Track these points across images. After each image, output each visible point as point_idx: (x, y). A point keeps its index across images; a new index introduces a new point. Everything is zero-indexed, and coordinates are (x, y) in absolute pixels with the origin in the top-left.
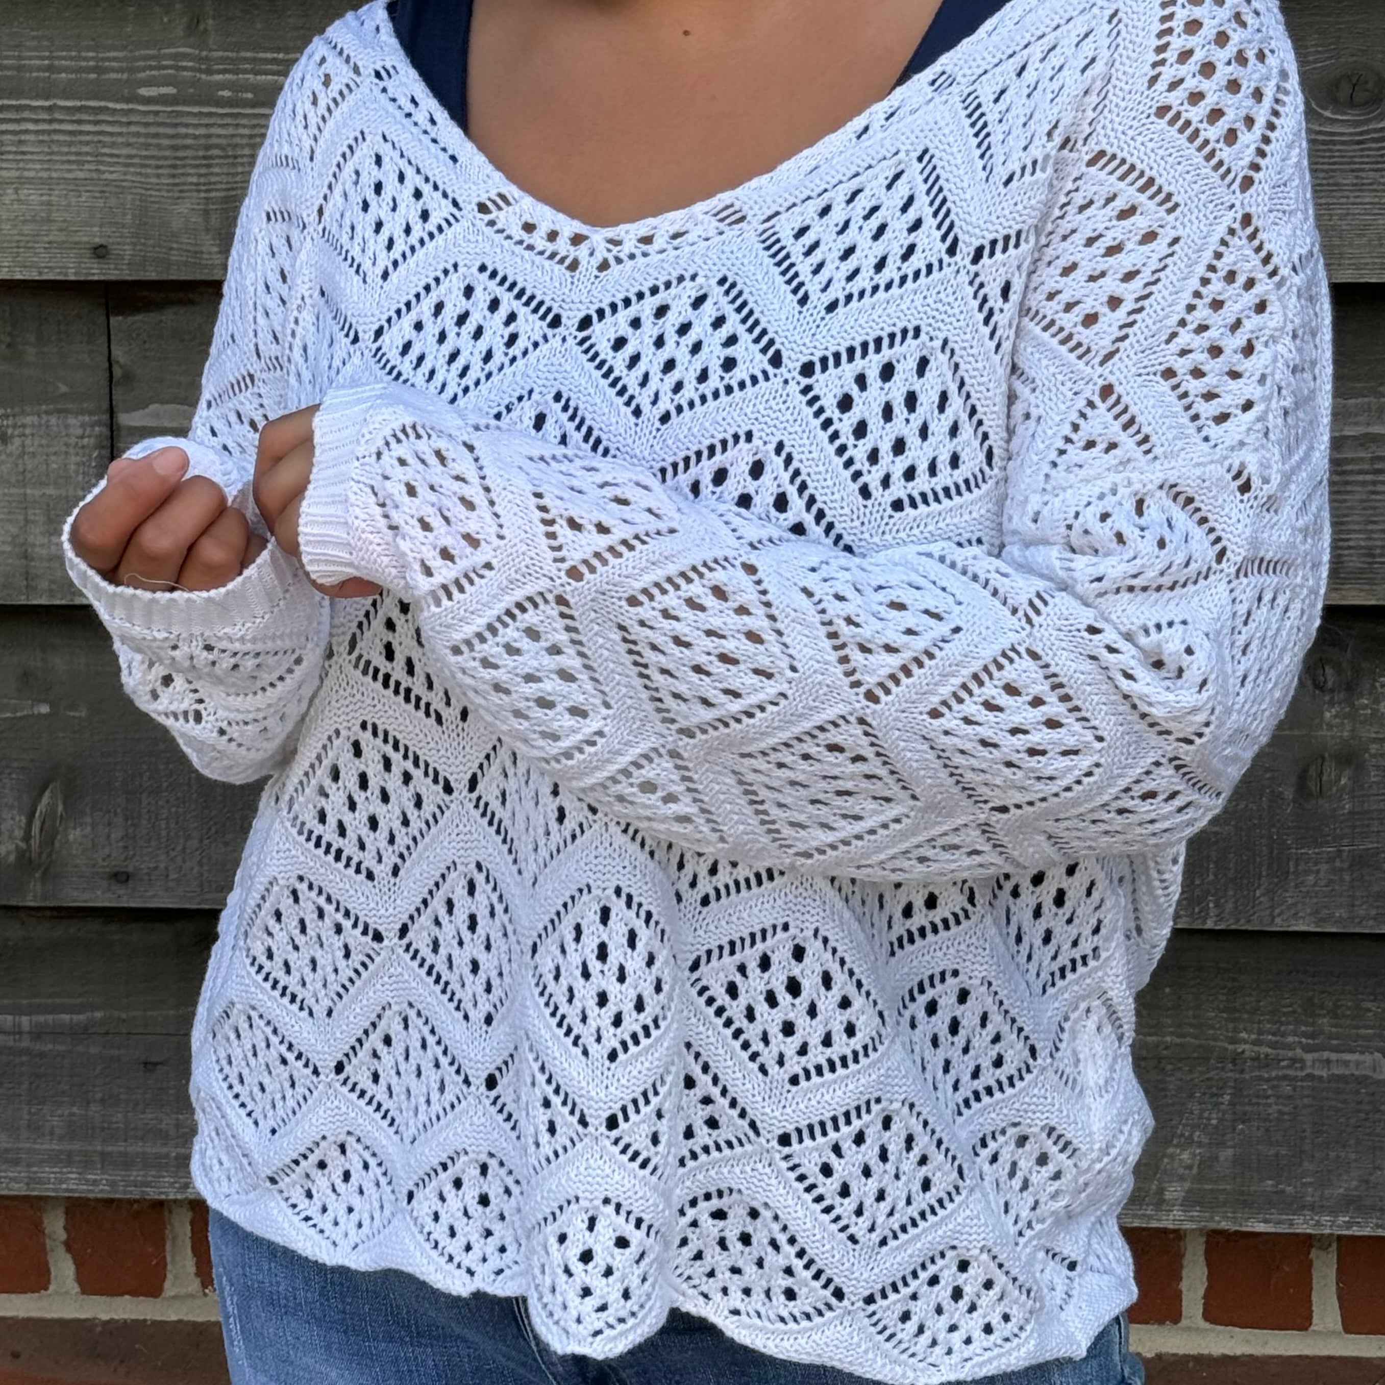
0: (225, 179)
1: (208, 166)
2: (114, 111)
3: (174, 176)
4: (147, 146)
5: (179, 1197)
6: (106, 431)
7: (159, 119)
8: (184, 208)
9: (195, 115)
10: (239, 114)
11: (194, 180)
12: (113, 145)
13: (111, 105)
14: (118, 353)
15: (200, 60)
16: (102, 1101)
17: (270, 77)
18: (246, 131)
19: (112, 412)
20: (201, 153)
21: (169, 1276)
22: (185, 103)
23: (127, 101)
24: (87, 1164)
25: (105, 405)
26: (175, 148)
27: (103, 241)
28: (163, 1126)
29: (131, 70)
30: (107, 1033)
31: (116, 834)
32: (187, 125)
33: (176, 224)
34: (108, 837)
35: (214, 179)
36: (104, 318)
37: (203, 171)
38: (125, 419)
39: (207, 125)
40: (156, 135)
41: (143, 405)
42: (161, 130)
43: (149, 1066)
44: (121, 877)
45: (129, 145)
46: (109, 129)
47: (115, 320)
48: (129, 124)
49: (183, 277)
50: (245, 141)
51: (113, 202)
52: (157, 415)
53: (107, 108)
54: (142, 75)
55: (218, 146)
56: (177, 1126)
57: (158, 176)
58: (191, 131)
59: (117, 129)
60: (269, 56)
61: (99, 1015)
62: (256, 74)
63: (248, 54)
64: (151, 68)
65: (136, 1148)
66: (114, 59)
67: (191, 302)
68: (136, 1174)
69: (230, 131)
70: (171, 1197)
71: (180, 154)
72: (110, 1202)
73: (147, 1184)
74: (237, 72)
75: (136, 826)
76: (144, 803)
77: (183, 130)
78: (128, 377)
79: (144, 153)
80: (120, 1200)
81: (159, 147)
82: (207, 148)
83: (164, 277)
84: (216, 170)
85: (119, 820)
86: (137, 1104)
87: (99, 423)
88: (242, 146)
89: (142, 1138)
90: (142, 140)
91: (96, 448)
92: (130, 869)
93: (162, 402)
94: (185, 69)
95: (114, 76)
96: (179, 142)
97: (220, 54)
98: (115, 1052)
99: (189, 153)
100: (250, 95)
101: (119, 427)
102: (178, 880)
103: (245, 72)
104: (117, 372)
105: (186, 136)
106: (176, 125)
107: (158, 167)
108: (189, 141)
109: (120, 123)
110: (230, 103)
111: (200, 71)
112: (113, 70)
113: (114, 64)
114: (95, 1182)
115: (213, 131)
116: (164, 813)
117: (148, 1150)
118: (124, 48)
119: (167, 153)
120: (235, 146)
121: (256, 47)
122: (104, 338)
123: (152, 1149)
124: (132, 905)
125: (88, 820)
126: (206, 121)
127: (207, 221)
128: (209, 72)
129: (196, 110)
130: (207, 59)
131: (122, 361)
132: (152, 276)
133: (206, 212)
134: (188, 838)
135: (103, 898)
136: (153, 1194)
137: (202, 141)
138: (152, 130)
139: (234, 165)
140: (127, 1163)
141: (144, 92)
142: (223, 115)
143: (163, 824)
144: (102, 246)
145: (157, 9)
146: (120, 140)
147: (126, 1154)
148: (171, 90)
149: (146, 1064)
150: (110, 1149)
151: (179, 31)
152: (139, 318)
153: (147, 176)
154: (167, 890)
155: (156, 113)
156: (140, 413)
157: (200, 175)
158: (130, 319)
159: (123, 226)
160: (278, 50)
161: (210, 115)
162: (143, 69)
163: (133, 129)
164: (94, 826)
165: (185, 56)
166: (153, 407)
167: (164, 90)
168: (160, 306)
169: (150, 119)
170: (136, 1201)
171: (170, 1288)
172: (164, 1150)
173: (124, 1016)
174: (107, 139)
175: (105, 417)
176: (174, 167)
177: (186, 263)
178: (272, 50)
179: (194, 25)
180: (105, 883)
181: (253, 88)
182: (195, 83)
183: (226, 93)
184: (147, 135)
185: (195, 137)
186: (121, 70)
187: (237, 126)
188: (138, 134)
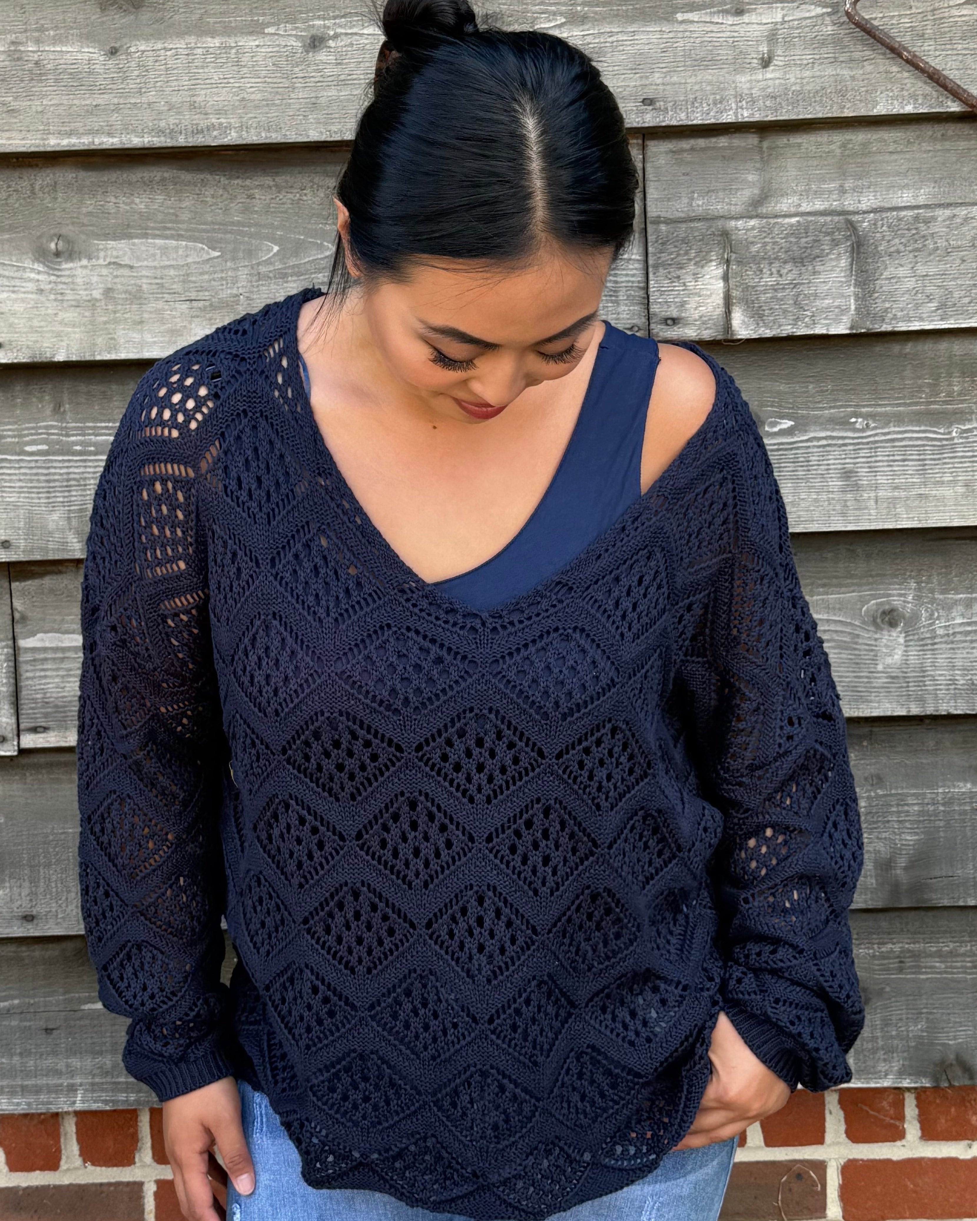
0: (80, 498)
1: (69, 491)
2: (10, 461)
3: (48, 498)
4: (31, 481)
5: (70, 1109)
6: (11, 651)
7: (38, 465)
8: (55, 516)
9: (60, 461)
10: (85, 461)
11: (61, 499)
12: (10, 481)
13: (9, 457)
14: (17, 604)
15: (62, 428)
16: (21, 1054)
17: (104, 438)
18: (91, 470)
19: (14, 639)
20: (65, 484)
21: (64, 1157)
22: (54, 454)
23: (19, 454)
24: (12, 1093)
25: (10, 636)
26: (48, 481)
27: (7, 538)
28: (59, 1067)
29: (20, 436)
30: (22, 1013)
31: (25, 892)
32: (55, 468)
33: (51, 526)
34: (20, 895)
35: (73, 499)
36: (7, 584)
37: (66, 494)
38: (23, 643)
39: (67, 467)
40: (37, 474)
41: (33, 634)
42: (40, 471)
43: (48, 1031)
44: (29, 918)
45: (20, 480)
46: (8, 471)
47: (15, 585)
48: (20, 468)
49: (57, 557)
50: (91, 475)
51: (12, 515)
52: (42, 640)
53: (6, 460)
54: (27, 439)
55: (74, 479)
56: (68, 1066)
57: (39, 498)
58: (58, 471)
59: (12, 471)
60: (103, 425)
61: (16, 1002)
62: (96, 435)
63: (91, 424)
64: (32, 434)
65: (42, 1081)
66: (9, 430)
67: (60, 572)
68: (43, 1097)
69: (82, 470)
70: (65, 1110)
71: (52, 485)
72: (26, 1115)
73: (50, 1103)
74: (84, 435)
75: (37, 887)
76: (42, 871)
77: (53, 471)
78: (24, 618)
79: (30, 485)
80: (33, 1114)
81: (38, 481)
82: (68, 480)
83: (45, 558)
84: (74, 493)
85: (27, 884)
86: (41, 1055)
87: (7, 646)
88: (89, 479)
89: (47, 1075)
90: (28, 477)
91: (5, 661)
92: (34, 913)
93: (46, 632)
94: (53, 434)
95: (9, 440)
96: (52, 477)
97: (74, 425)
98: (28, 1024)
99: (57, 484)
100: (92, 449)
101: (19, 649)
102: (63, 918)
103: (89, 435)
104: (17, 615)
105: (55, 474)
106: (48, 468)
107: (38, 493)
108: (56, 477)
109: (15, 468)
110: (80, 453)
111: (62, 435)
112: (9, 436)
113: (10, 433)
114: (18, 1104)
115: (71, 470)
116: (54, 878)
117: (50, 1082)
118: (16, 423)
119: (44, 485)
120: (85, 479)
121: (95, 420)
122: (8, 596)
123: (53, 1081)
124: (37, 934)
125: (7, 884)
126: (66, 464)
127: (69, 523)
128: (68, 435)
129: (60, 458)
130: (66, 427)
131: (19, 609)
132: (38, 557)
133: (69, 518)
134: (69, 892)
135: (18, 931)
136: (53, 1109)
137: (65, 477)
138: (34, 471)
139: (85, 490)
140: (37, 1090)
141: (28, 449)
142: (77, 461)
143: (53, 885)
144: (6, 541)
145: (34, 400)
146: (14, 477)
147: (36, 1086)
148: (45, 447)
149: (46, 1030)
150: (26, 1083)
151: (48, 412)
152: (29, 582)
153: (32, 498)
154: (57, 924)
155: (36, 461)
156: (31, 639)
157: (64, 497)
158: (23, 584)
159: (19, 529)
160: (109, 421)
161: (69, 461)
162: (28, 435)
163: (23, 471)
164: (11, 888)
165: (52, 427)
166: (39, 635)
167: (40, 447)
168: (41, 575)
169: (33, 464)
170: (44, 1114)
171: (64, 1165)
172: (60, 1081)
173: (32, 1001)
174: (7, 478)
175: (10, 643)
176: (48, 492)
177: (58, 549)
178: (104, 421)
179: (57, 409)
180: (19, 923)
181: (95, 444)
182: (59, 442)
183: (78, 448)
184: (31, 474)
185: (61, 474)
186: (14, 436)
187: (85, 467)
188: (25, 474)
